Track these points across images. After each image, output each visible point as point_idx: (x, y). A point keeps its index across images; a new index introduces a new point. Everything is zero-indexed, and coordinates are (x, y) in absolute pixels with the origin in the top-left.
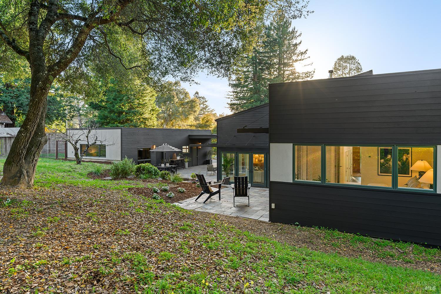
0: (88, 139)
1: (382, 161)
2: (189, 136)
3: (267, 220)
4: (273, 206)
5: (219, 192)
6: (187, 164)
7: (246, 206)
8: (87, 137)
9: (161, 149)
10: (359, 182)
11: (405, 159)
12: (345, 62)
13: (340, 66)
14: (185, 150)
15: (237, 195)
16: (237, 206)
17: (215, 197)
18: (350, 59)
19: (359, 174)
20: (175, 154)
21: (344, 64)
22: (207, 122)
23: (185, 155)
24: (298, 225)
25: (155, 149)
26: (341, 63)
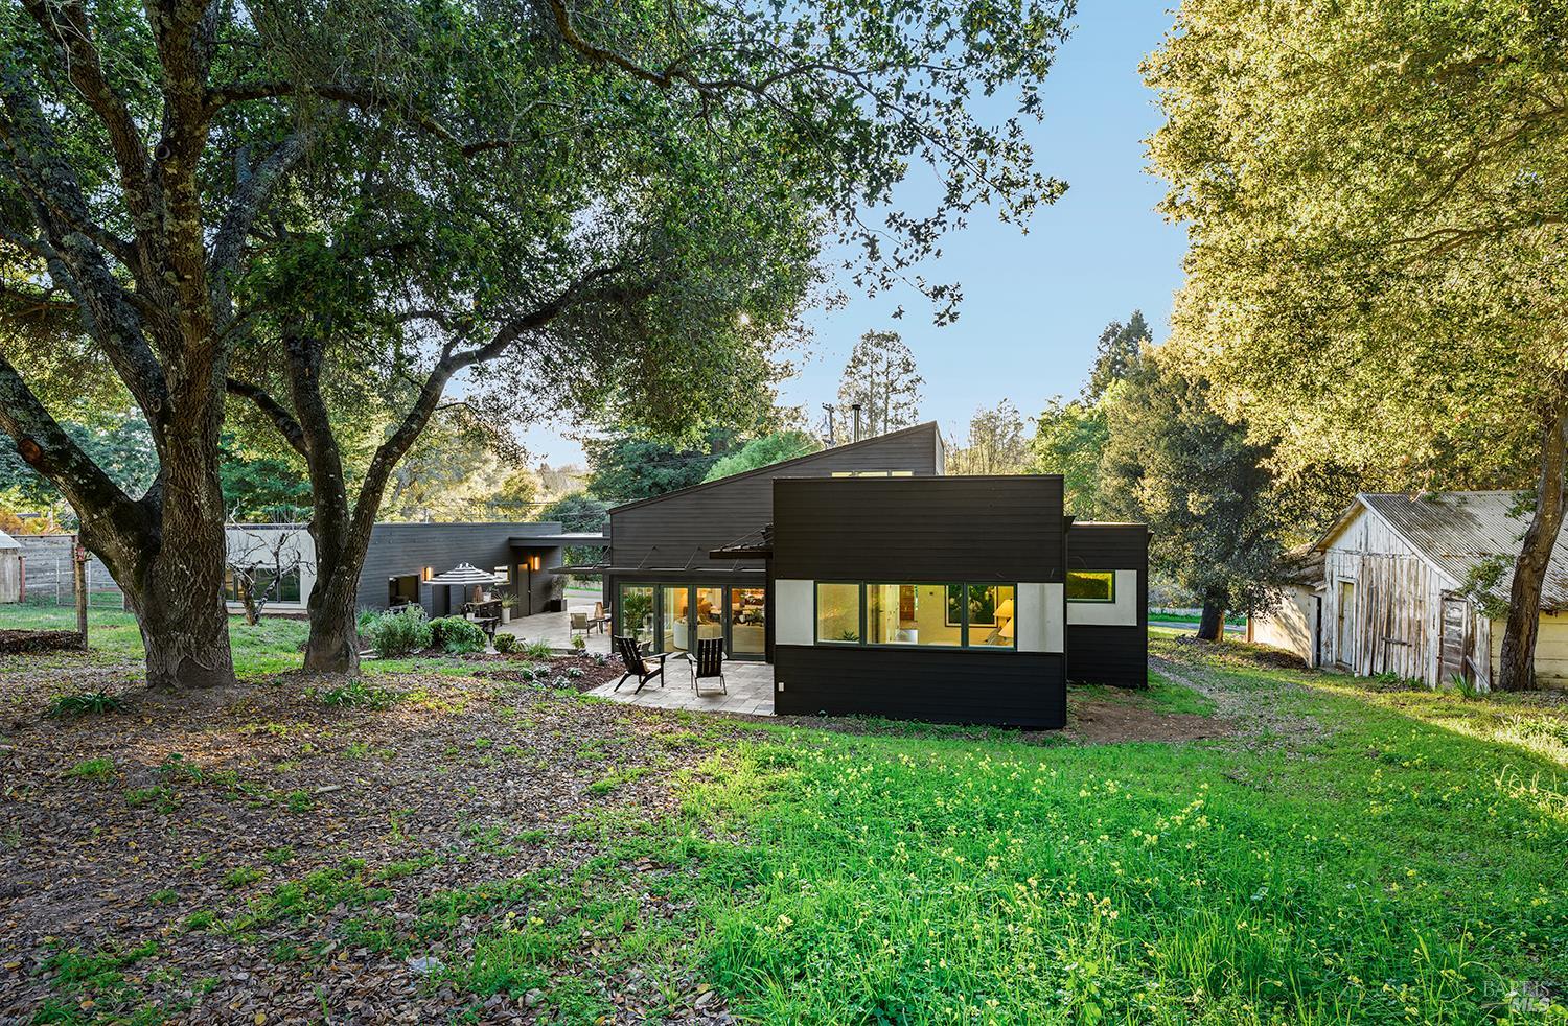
0: (277, 561)
1: (952, 600)
2: (510, 539)
3: (770, 712)
4: (781, 686)
5: (661, 671)
6: (506, 613)
7: (720, 694)
8: (276, 554)
9: (448, 579)
10: (914, 638)
11: (987, 598)
12: (878, 345)
13: (865, 354)
14: (501, 576)
15: (700, 675)
16: (703, 696)
17: (654, 683)
18: (888, 339)
19: (912, 624)
20: (480, 589)
21: (876, 351)
22: (522, 490)
23: (503, 589)
24: (823, 715)
25: (429, 577)
26: (869, 346)
